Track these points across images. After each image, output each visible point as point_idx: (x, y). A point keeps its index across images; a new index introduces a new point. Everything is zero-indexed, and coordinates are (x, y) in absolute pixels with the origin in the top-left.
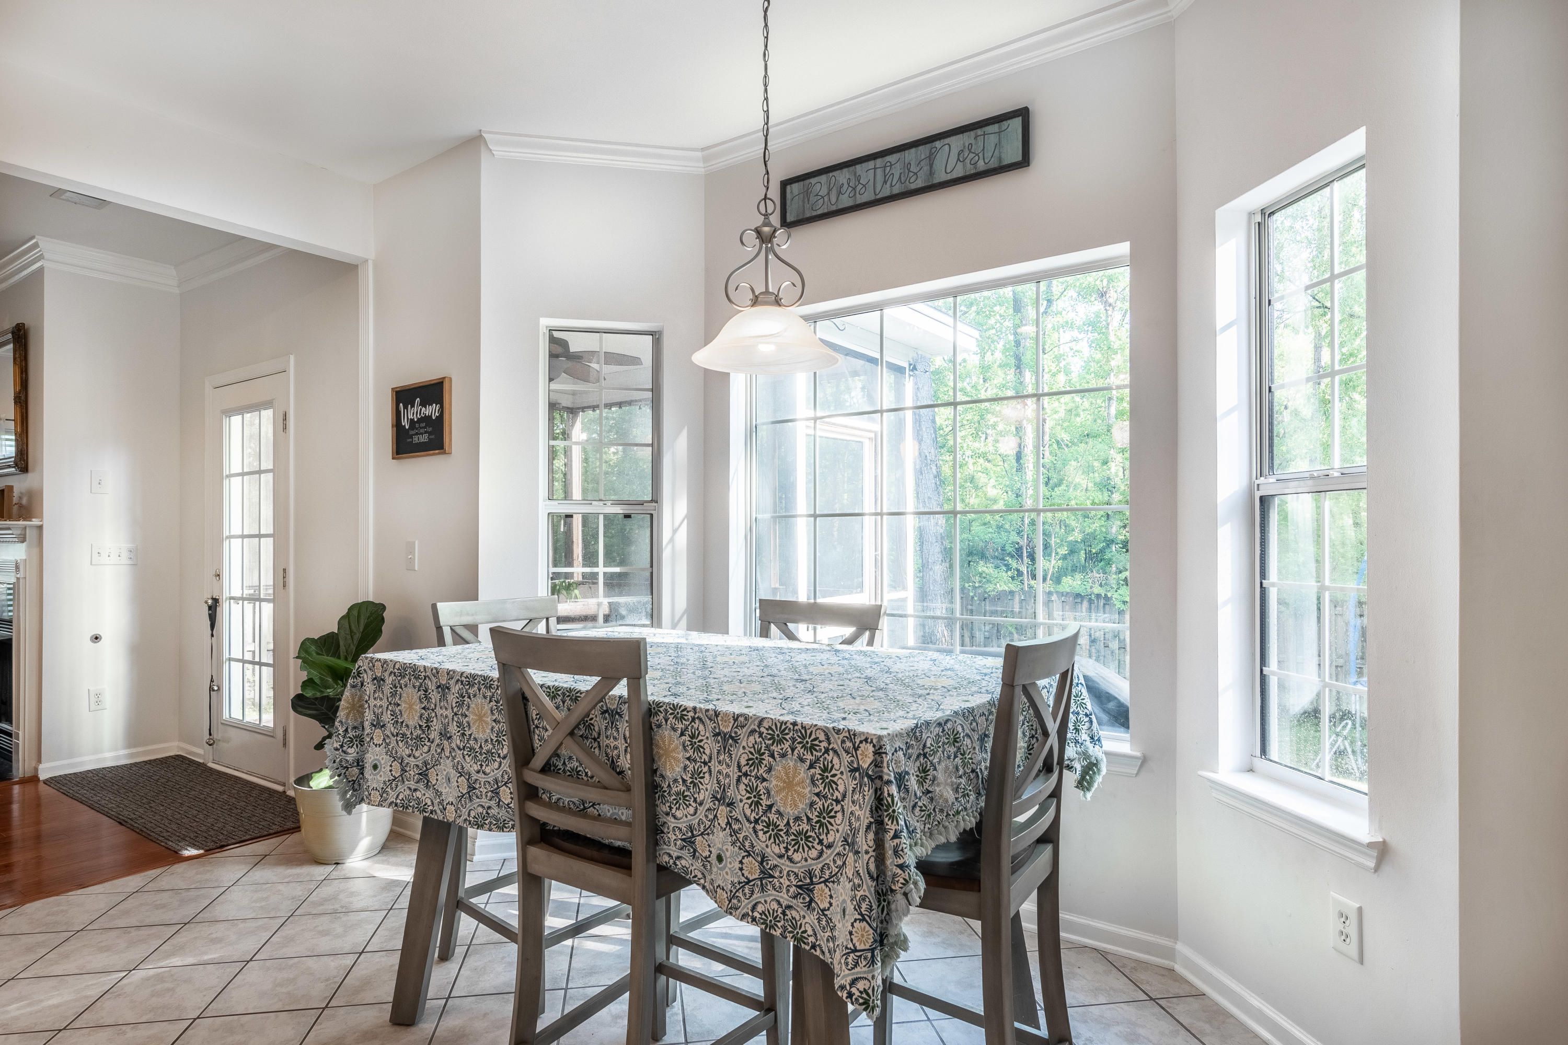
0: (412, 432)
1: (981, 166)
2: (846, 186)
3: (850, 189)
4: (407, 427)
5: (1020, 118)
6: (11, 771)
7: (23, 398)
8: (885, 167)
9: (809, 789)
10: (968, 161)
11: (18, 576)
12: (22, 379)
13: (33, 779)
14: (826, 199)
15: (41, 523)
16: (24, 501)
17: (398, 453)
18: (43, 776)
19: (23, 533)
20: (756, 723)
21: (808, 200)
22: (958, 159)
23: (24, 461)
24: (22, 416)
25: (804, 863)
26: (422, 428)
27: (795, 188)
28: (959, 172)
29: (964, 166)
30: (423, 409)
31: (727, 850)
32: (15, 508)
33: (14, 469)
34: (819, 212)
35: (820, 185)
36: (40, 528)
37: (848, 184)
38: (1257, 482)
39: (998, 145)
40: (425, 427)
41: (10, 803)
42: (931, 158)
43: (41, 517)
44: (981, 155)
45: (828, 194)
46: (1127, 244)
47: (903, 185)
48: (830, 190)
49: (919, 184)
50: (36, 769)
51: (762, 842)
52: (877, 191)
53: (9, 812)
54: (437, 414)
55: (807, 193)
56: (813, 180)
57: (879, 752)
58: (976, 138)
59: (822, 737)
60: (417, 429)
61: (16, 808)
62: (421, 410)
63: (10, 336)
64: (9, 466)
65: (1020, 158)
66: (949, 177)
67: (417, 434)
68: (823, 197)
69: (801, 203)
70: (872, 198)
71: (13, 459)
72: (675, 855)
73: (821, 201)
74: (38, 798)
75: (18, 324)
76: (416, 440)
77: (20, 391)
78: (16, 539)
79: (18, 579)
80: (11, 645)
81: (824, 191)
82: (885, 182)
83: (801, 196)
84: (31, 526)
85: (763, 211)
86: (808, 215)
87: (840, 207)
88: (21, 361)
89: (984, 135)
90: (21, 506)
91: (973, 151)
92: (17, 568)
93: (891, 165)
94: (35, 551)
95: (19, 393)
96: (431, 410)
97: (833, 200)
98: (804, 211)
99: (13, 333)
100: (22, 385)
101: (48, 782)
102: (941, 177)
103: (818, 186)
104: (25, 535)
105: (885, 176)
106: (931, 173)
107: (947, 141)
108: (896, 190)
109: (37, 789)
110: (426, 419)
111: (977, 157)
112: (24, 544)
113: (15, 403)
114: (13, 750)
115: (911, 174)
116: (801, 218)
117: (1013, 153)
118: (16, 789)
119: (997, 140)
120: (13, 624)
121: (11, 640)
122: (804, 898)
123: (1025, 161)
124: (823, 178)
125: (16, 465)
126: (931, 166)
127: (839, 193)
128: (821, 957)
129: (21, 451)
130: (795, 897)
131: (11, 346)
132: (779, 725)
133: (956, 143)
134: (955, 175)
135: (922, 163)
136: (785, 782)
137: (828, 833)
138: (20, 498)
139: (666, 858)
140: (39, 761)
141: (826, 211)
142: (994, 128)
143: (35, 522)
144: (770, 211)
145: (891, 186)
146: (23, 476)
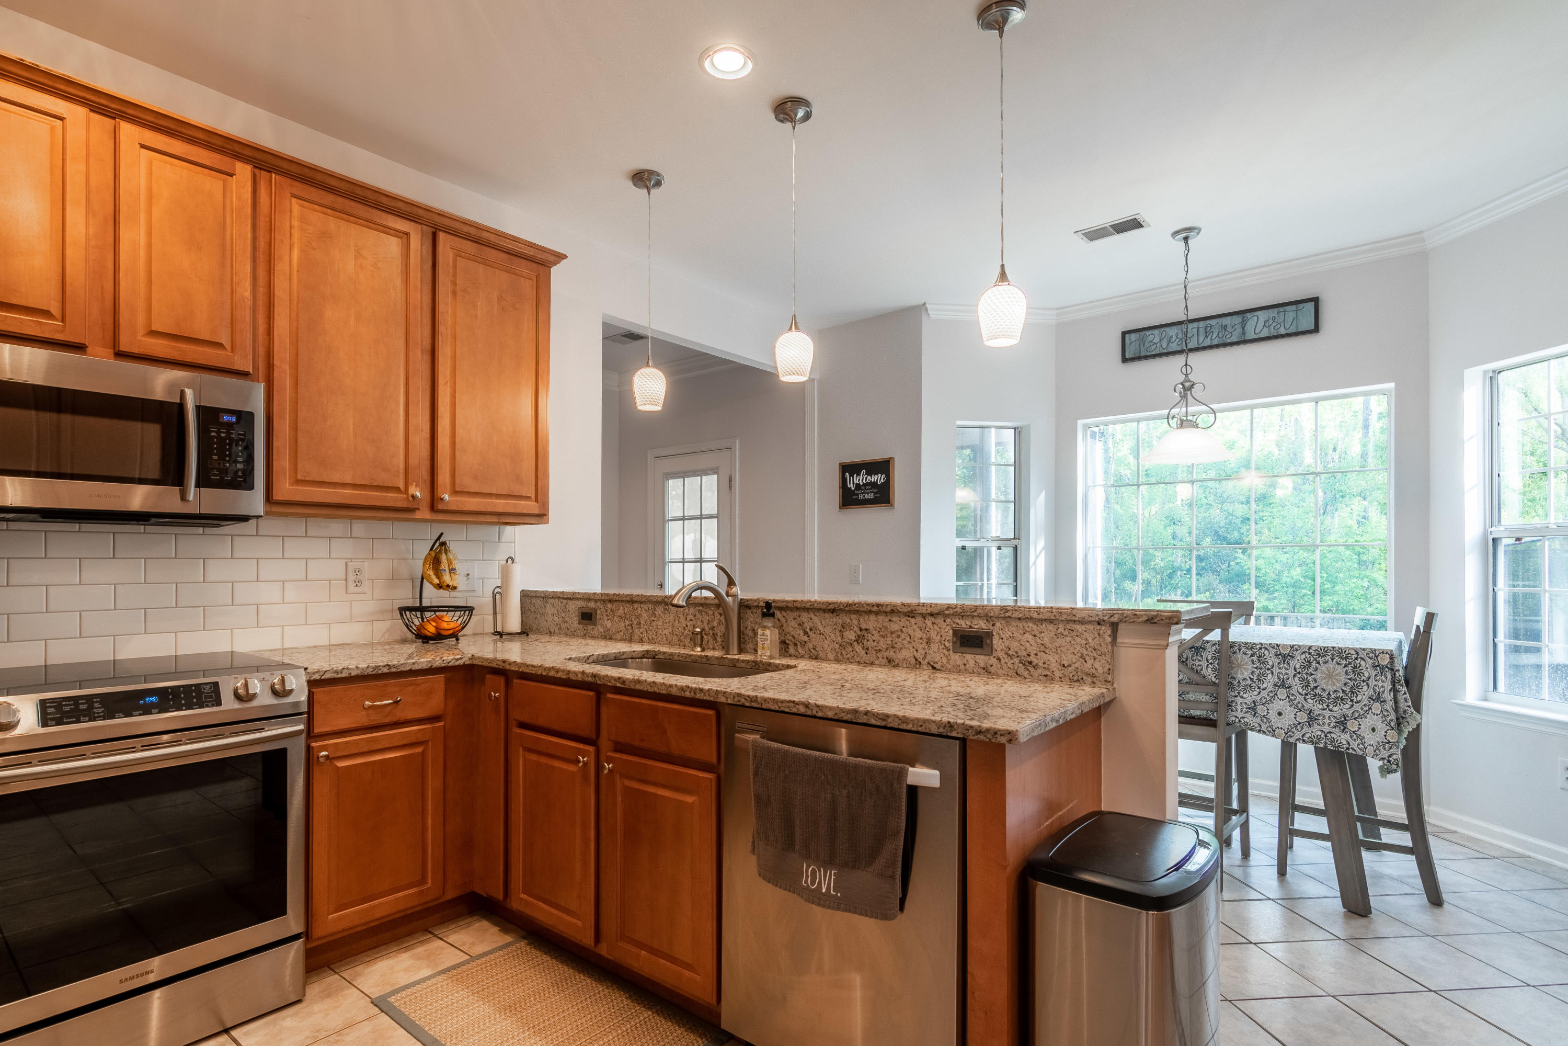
0: (857, 492)
1: (1282, 331)
2: (1174, 337)
3: (1178, 340)
4: (853, 489)
5: (1313, 303)
8: (1206, 327)
9: (1344, 677)
10: (1272, 327)
14: (1158, 345)
17: (843, 505)
20: (1307, 648)
21: (1144, 345)
22: (1264, 325)
25: (1340, 711)
26: (868, 489)
27: (1133, 337)
28: (1265, 333)
29: (1269, 330)
30: (869, 477)
31: (1286, 709)
34: (1154, 353)
35: (1155, 336)
37: (1177, 336)
38: (1490, 529)
39: (1296, 319)
40: (870, 489)
42: (1243, 325)
44: (1282, 324)
45: (1160, 341)
46: (1394, 383)
47: (1221, 340)
48: (1161, 340)
49: (1234, 339)
51: (1310, 704)
52: (1200, 342)
54: (882, 481)
55: (1142, 341)
56: (1148, 333)
57: (1392, 657)
58: (1278, 313)
59: (1353, 652)
60: (863, 490)
62: (866, 478)
65: (1313, 328)
66: (1257, 336)
67: (863, 493)
68: (1156, 344)
69: (1138, 347)
70: (1196, 346)
72: (1240, 716)
73: (1154, 347)
76: (861, 497)
81: (1157, 340)
82: (1207, 337)
83: (1138, 342)
85: (1185, 373)
86: (1143, 354)
87: (1170, 350)
89: (1285, 311)
91: (1276, 321)
93: (1211, 326)
96: (879, 478)
97: (1164, 346)
98: (1140, 351)
102: (1250, 335)
103: (1152, 337)
105: (1206, 333)
106: (1244, 333)
107: (1256, 313)
108: (1215, 342)
110: (873, 485)
111: (1279, 326)
115: (1227, 333)
116: (1137, 355)
117: (1308, 323)
119: (1295, 316)
122: (1340, 728)
123: (1316, 329)
124: (1156, 332)
126: (1243, 329)
127: (1169, 342)
128: (1353, 752)
130: (1334, 727)
132: (1323, 649)
133: (1263, 316)
134: (1262, 335)
135: (1236, 327)
136: (1327, 675)
137: (1357, 695)
139: (1234, 719)
141: (1158, 352)
142: (1294, 307)
144: (1188, 373)
145: (1211, 339)
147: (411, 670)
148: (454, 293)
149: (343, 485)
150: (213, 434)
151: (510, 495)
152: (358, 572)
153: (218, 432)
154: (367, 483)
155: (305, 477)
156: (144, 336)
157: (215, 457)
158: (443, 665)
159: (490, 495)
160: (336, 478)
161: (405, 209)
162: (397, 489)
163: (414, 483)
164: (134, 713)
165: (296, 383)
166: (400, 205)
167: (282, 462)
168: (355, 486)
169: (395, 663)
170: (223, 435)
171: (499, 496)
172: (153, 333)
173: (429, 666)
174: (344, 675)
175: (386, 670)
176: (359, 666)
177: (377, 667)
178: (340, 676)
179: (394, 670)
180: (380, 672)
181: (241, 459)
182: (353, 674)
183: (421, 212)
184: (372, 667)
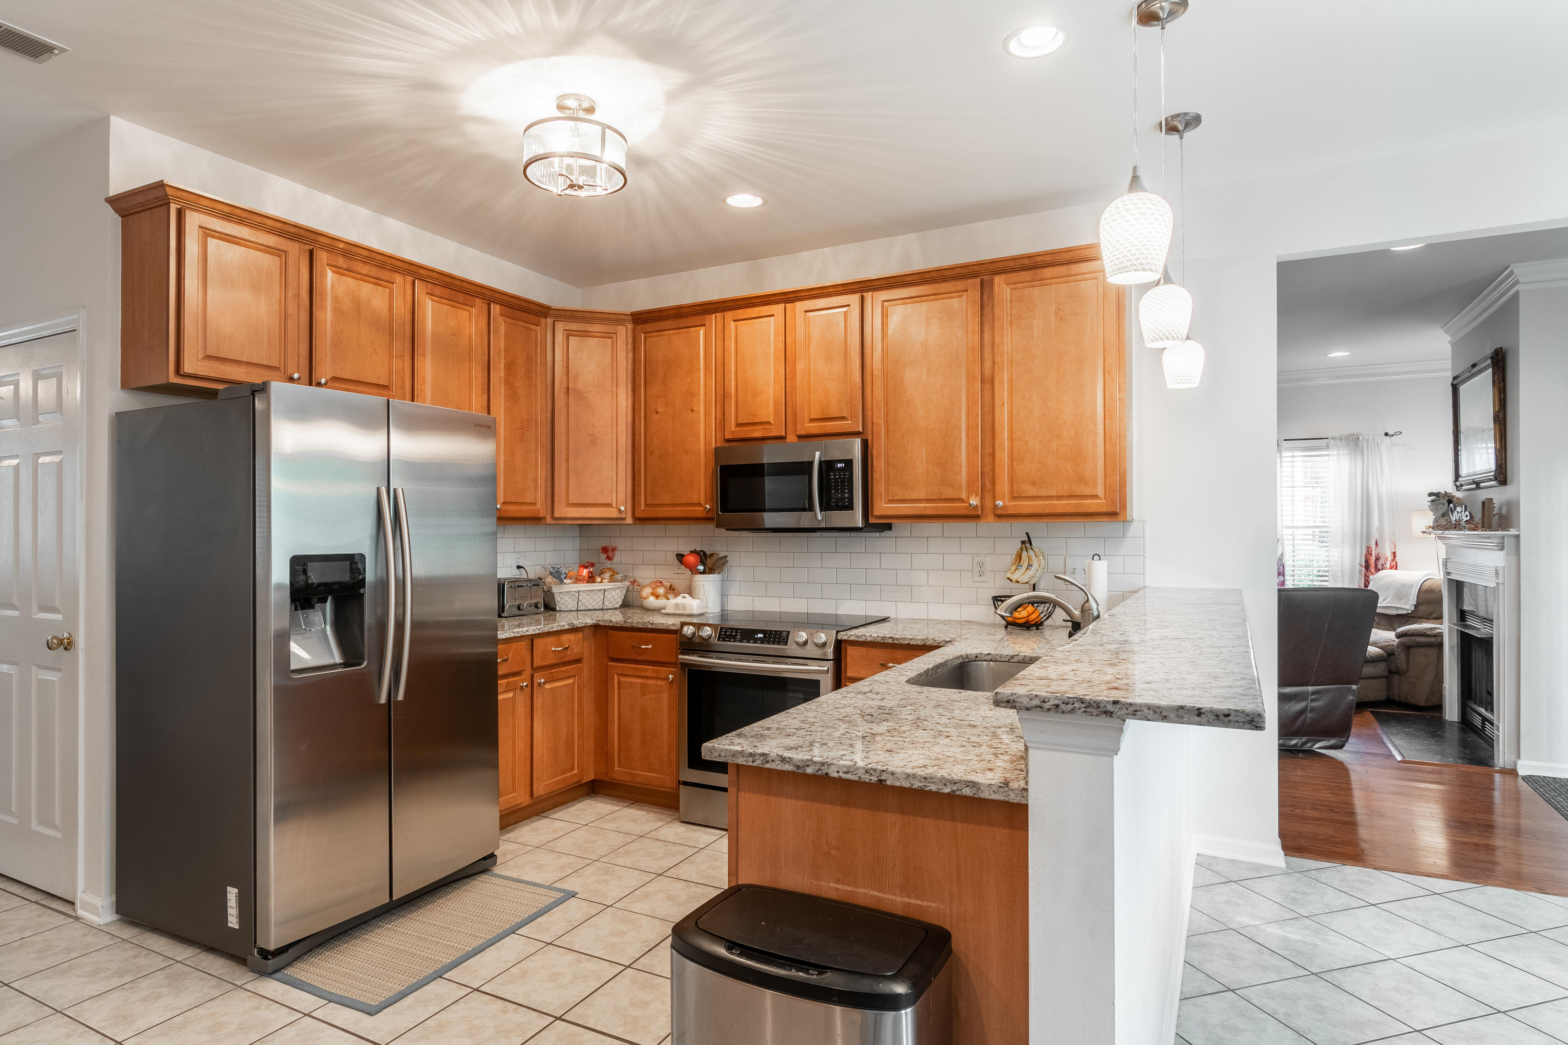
6: (1493, 759)
7: (1501, 416)
11: (1498, 581)
12: (1500, 398)
13: (1512, 772)
15: (1518, 533)
16: (1504, 511)
18: (1522, 772)
19: (1502, 541)
23: (1503, 474)
24: (1501, 433)
32: (1496, 518)
33: (1494, 482)
36: (1518, 537)
41: (1493, 789)
43: (1518, 527)
50: (1515, 764)
53: (1491, 797)
61: (1497, 794)
63: (1489, 361)
64: (1490, 480)
71: (1493, 473)
74: (1517, 792)
75: (1496, 350)
77: (1499, 410)
78: (1495, 548)
79: (1498, 584)
80: (1492, 642)
84: (1509, 536)
88: (1500, 383)
90: (1501, 516)
92: (1497, 573)
94: (1513, 558)
95: (1498, 412)
99: (1492, 358)
100: (1500, 405)
101: (1528, 779)
104: (1503, 543)
109: (1516, 782)
112: (1503, 552)
113: (1495, 422)
114: (1494, 738)
118: (1497, 777)
120: (1494, 623)
121: (1492, 638)
125: (1496, 479)
129: (1500, 465)
131: (1490, 370)
138: (1501, 508)
140: (1519, 756)
143: (1513, 532)
146: (1503, 488)
147: (909, 644)
148: (1011, 323)
149: (920, 501)
150: (832, 477)
151: (1072, 496)
152: (981, 565)
153: (835, 475)
154: (936, 498)
155: (893, 497)
156: (808, 423)
157: (833, 491)
158: (935, 644)
159: (1050, 498)
160: (914, 495)
161: (965, 272)
162: (961, 500)
163: (974, 494)
164: (751, 641)
165: (887, 432)
166: (959, 270)
167: (879, 488)
168: (928, 501)
169: (897, 636)
170: (837, 477)
171: (1060, 497)
172: (812, 420)
173: (923, 643)
174: (862, 639)
175: (890, 641)
176: (873, 635)
177: (884, 638)
178: (859, 639)
179: (896, 642)
180: (886, 641)
181: (846, 491)
182: (868, 640)
183: (976, 268)
184: (881, 637)
